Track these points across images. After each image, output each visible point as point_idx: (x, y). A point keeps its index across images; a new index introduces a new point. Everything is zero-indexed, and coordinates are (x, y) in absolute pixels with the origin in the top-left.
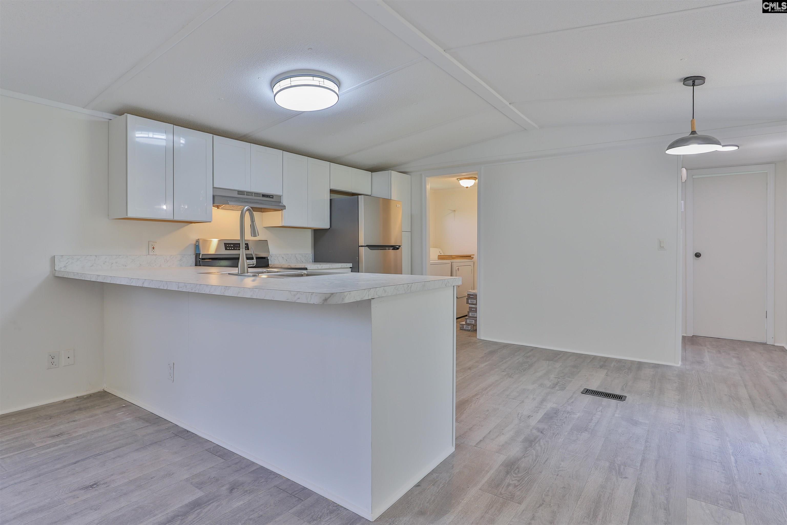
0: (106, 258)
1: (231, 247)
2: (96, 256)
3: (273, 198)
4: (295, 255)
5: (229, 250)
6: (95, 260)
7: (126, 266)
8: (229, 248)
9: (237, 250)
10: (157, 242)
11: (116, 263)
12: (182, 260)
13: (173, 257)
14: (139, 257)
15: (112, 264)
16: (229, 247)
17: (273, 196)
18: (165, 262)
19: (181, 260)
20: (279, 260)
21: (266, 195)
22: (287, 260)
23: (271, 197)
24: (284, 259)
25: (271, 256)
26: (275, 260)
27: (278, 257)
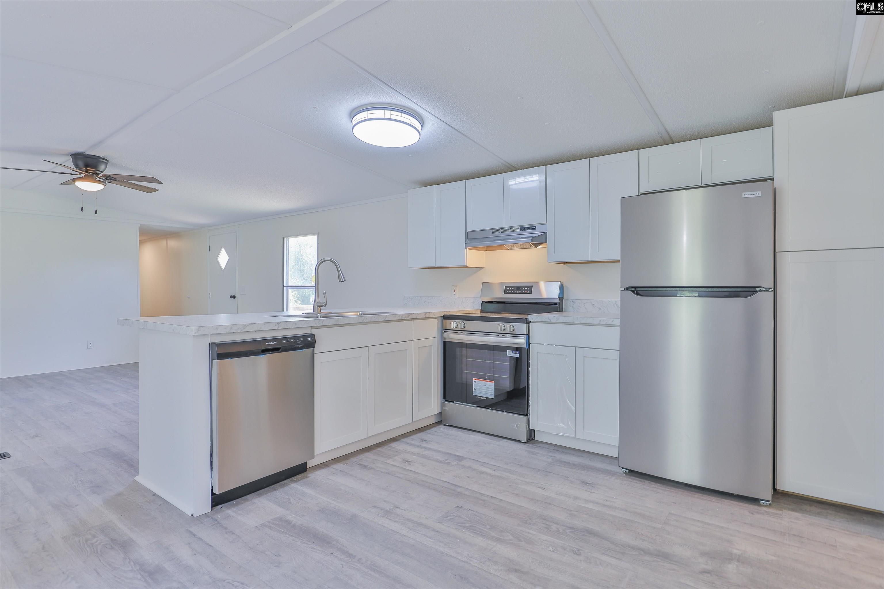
0: (426, 299)
1: (512, 290)
2: (420, 297)
3: (535, 229)
5: (509, 293)
6: (420, 300)
7: (436, 305)
8: (511, 292)
9: (518, 293)
10: (458, 286)
11: (431, 302)
13: (468, 299)
14: (444, 298)
15: (429, 303)
16: (509, 290)
17: (535, 227)
18: (461, 303)
19: (473, 302)
20: (586, 308)
21: (526, 227)
22: (601, 308)
23: (532, 228)
24: (595, 306)
25: (574, 303)
26: (581, 307)
27: (584, 304)
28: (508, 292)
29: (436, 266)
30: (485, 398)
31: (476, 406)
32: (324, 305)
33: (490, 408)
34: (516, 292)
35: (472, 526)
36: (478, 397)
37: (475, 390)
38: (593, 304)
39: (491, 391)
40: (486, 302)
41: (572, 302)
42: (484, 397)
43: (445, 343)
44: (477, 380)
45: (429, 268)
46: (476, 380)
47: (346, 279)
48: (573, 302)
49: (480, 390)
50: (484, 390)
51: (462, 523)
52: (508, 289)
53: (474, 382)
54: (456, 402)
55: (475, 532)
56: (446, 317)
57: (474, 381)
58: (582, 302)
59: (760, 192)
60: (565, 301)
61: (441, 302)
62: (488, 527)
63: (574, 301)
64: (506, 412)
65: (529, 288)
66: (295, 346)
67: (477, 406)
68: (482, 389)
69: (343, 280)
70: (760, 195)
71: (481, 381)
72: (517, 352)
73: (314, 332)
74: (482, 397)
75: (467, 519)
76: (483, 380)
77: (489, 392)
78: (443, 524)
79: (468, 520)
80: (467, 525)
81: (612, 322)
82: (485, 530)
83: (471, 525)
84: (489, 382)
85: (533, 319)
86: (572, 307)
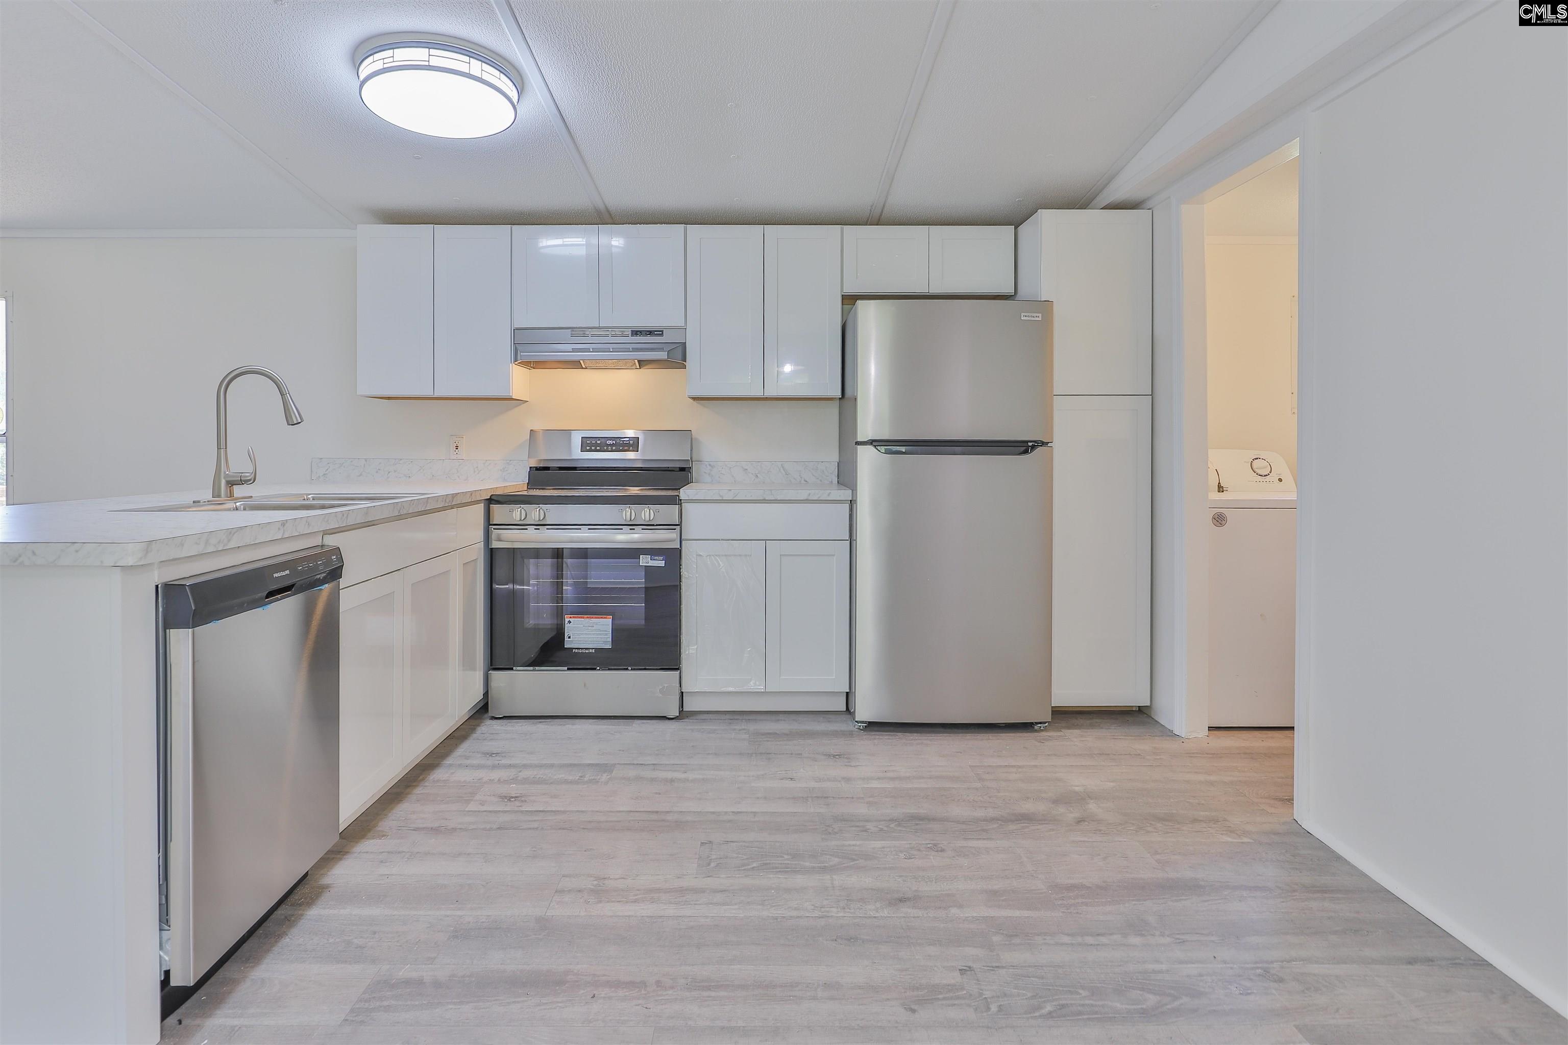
0: (380, 463)
1: (596, 445)
2: (366, 460)
3: (662, 335)
4: (782, 465)
6: (364, 466)
7: (409, 477)
8: (591, 448)
10: (464, 437)
11: (395, 471)
12: (506, 469)
13: (490, 464)
14: (430, 462)
15: (389, 473)
16: (591, 445)
17: (662, 331)
18: (475, 472)
19: (504, 469)
20: (733, 476)
21: (643, 331)
22: (758, 475)
23: (655, 333)
24: (749, 473)
25: (712, 467)
26: (724, 474)
27: (730, 468)
28: (588, 448)
29: (435, 395)
30: (593, 651)
31: (566, 668)
32: (250, 480)
33: (598, 668)
34: (605, 448)
35: (766, 864)
36: (576, 651)
37: (569, 637)
38: (746, 468)
39: (606, 634)
40: (537, 469)
41: (708, 466)
42: (590, 649)
43: (492, 554)
44: (573, 617)
45: (389, 398)
46: (571, 618)
47: (304, 418)
48: (710, 465)
49: (581, 636)
50: (590, 634)
51: (743, 865)
52: (589, 444)
53: (566, 623)
54: (518, 668)
55: (780, 871)
56: (492, 501)
57: (567, 620)
58: (726, 466)
59: (1040, 315)
60: (696, 464)
61: (422, 471)
62: (786, 857)
63: (712, 463)
64: (631, 670)
65: (631, 442)
66: (318, 577)
67: (569, 669)
68: (586, 634)
69: (300, 421)
70: (1040, 319)
71: (583, 619)
72: (661, 558)
73: (331, 541)
74: (586, 649)
75: (742, 857)
76: (587, 618)
77: (601, 638)
78: (718, 877)
79: (745, 857)
80: (755, 865)
81: (829, 495)
82: (789, 862)
83: (760, 863)
84: (602, 618)
85: (688, 496)
86: (709, 474)
